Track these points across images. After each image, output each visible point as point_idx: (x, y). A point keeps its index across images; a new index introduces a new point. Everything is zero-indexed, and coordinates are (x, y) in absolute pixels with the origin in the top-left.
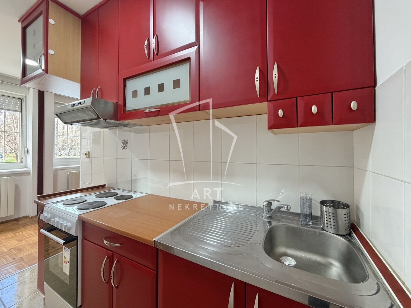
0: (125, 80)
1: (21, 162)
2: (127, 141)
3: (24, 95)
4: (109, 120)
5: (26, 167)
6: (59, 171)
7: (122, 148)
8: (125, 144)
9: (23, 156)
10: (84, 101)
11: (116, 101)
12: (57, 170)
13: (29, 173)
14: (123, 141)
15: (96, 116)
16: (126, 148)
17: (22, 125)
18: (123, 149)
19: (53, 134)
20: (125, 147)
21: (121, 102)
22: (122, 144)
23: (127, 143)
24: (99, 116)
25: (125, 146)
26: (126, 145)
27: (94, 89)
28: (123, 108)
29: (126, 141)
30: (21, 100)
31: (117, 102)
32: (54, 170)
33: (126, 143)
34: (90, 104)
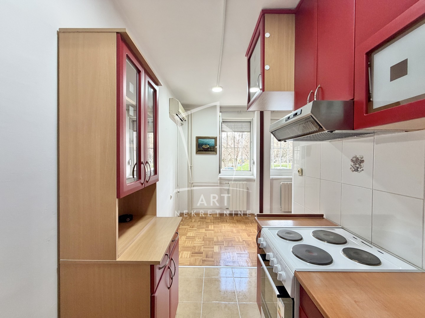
0: (369, 55)
1: (250, 171)
2: (362, 158)
3: (252, 118)
4: (337, 131)
5: (253, 175)
6: (274, 181)
7: (351, 168)
8: (358, 164)
9: (252, 167)
10: (301, 110)
11: (348, 98)
12: (272, 180)
13: (255, 180)
14: (354, 159)
15: (316, 127)
16: (359, 170)
17: (251, 142)
18: (353, 171)
19: (270, 148)
20: (358, 168)
21: (360, 96)
22: (352, 164)
23: (362, 161)
24: (322, 126)
25: (357, 166)
26: (360, 165)
27: (312, 91)
28: (364, 107)
29: (360, 159)
30: (250, 122)
31: (353, 98)
32: (270, 179)
33: (360, 163)
34: (310, 112)
